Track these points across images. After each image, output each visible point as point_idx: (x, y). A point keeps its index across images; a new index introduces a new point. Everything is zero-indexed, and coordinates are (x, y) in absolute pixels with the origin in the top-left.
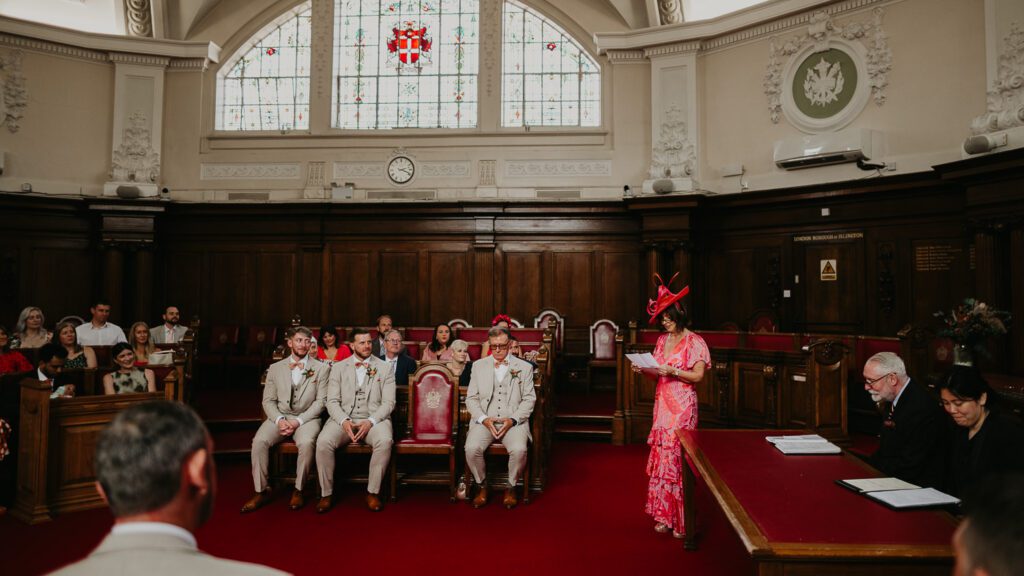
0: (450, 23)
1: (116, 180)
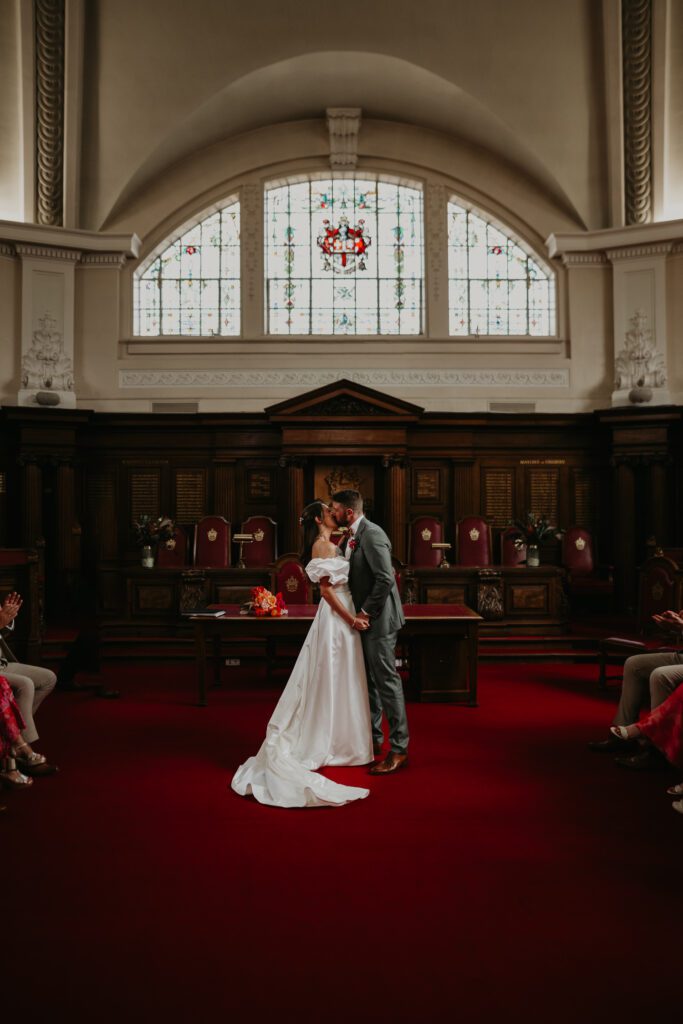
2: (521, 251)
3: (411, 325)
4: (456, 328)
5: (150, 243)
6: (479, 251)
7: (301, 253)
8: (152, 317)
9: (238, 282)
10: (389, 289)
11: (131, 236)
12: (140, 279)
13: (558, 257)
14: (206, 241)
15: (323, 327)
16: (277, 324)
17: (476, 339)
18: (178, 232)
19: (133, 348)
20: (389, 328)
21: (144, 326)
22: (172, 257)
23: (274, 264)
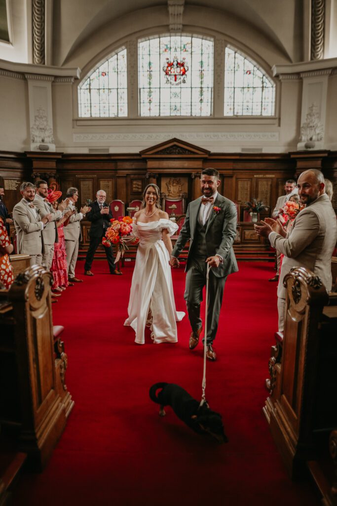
0: (197, 58)
1: (36, 142)
2: (260, 73)
3: (207, 111)
4: (227, 112)
5: (85, 71)
6: (240, 73)
7: (155, 74)
8: (87, 108)
9: (126, 90)
10: (196, 92)
11: (76, 69)
12: (81, 89)
13: (277, 76)
14: (111, 70)
15: (165, 113)
16: (145, 111)
17: (236, 118)
18: (97, 65)
19: (79, 123)
20: (196, 113)
21: (83, 113)
22: (95, 78)
23: (143, 81)
